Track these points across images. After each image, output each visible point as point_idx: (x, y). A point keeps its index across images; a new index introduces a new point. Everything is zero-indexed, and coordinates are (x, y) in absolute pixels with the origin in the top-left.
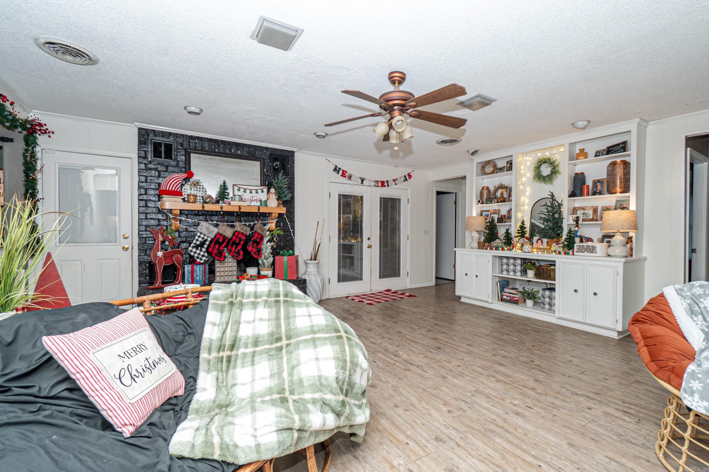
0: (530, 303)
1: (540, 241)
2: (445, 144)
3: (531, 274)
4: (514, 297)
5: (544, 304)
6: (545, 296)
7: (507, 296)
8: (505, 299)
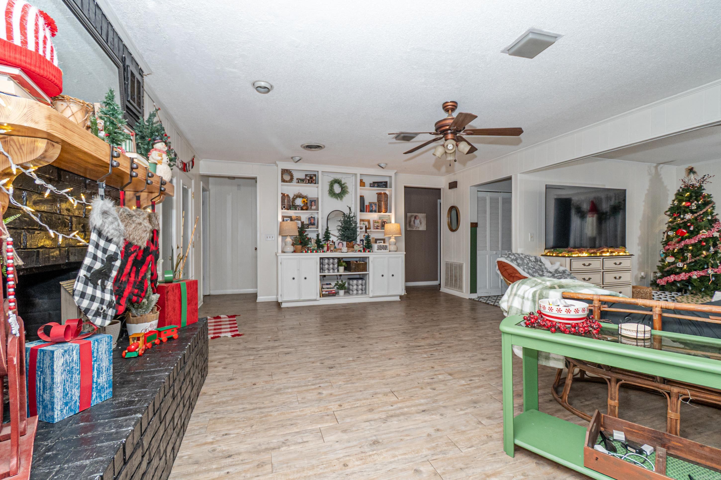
0: (342, 292)
1: (341, 244)
2: (309, 149)
3: (342, 269)
4: (331, 291)
5: (353, 291)
6: (359, 284)
7: (326, 291)
8: (324, 294)
